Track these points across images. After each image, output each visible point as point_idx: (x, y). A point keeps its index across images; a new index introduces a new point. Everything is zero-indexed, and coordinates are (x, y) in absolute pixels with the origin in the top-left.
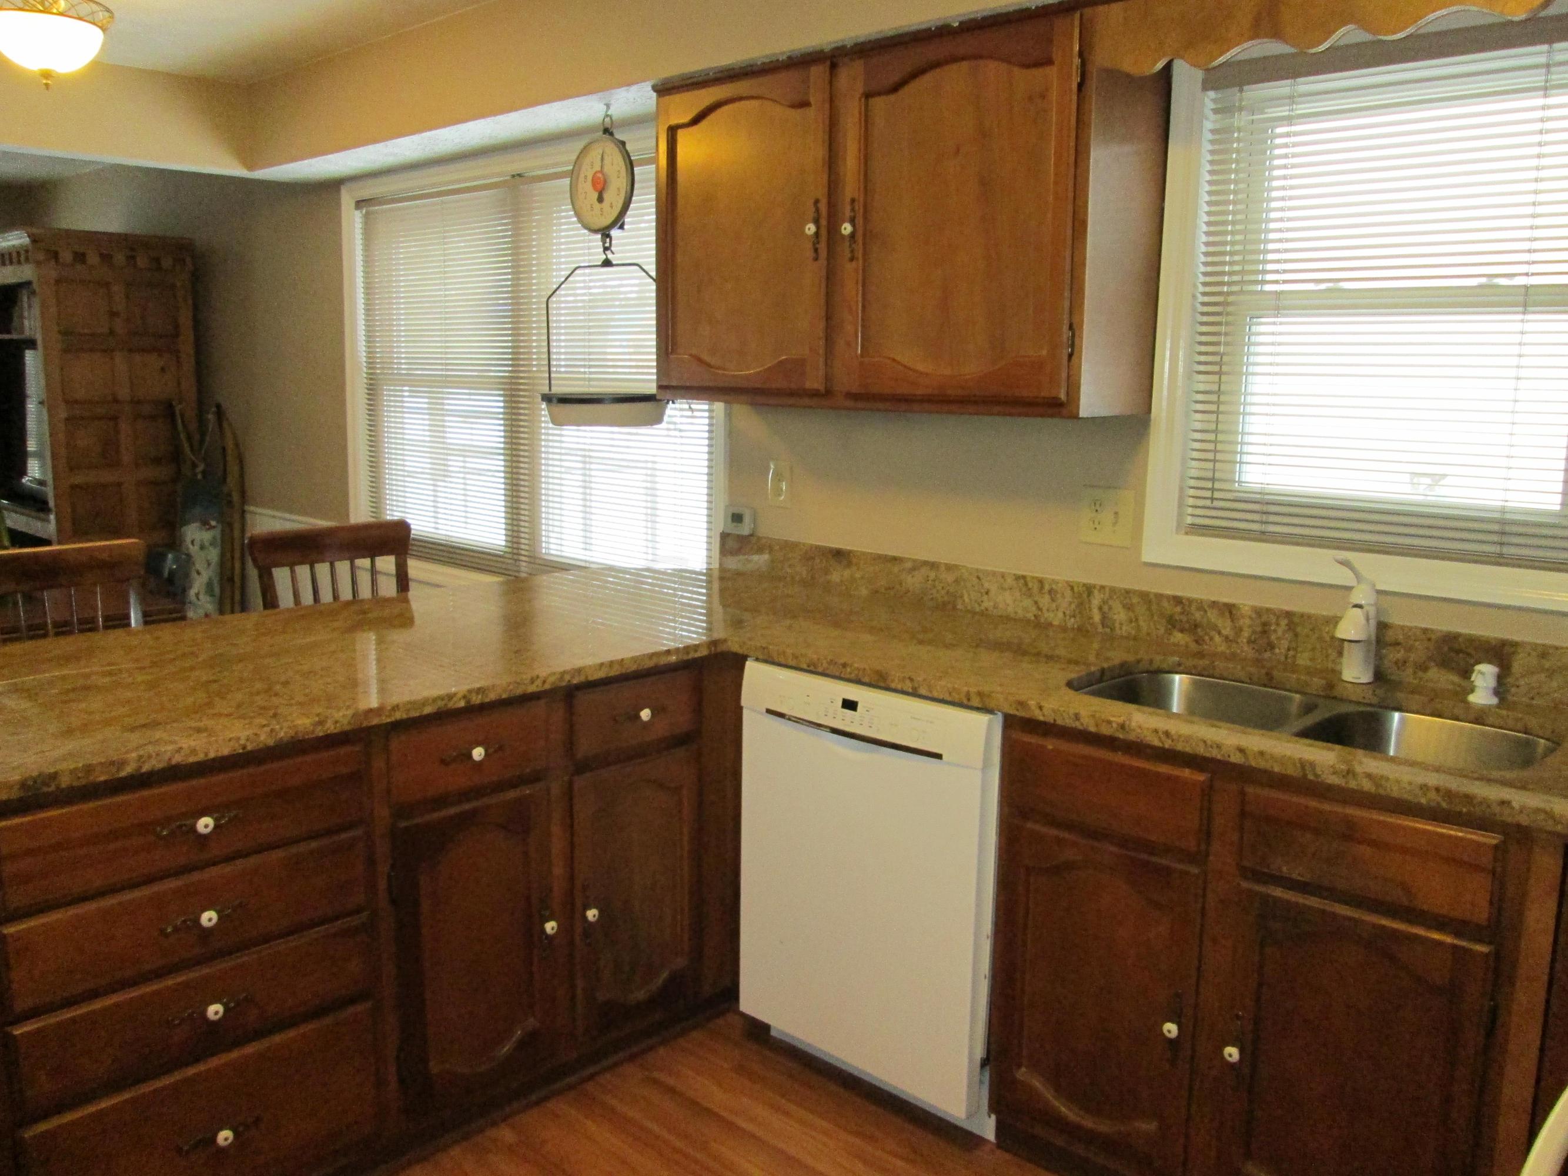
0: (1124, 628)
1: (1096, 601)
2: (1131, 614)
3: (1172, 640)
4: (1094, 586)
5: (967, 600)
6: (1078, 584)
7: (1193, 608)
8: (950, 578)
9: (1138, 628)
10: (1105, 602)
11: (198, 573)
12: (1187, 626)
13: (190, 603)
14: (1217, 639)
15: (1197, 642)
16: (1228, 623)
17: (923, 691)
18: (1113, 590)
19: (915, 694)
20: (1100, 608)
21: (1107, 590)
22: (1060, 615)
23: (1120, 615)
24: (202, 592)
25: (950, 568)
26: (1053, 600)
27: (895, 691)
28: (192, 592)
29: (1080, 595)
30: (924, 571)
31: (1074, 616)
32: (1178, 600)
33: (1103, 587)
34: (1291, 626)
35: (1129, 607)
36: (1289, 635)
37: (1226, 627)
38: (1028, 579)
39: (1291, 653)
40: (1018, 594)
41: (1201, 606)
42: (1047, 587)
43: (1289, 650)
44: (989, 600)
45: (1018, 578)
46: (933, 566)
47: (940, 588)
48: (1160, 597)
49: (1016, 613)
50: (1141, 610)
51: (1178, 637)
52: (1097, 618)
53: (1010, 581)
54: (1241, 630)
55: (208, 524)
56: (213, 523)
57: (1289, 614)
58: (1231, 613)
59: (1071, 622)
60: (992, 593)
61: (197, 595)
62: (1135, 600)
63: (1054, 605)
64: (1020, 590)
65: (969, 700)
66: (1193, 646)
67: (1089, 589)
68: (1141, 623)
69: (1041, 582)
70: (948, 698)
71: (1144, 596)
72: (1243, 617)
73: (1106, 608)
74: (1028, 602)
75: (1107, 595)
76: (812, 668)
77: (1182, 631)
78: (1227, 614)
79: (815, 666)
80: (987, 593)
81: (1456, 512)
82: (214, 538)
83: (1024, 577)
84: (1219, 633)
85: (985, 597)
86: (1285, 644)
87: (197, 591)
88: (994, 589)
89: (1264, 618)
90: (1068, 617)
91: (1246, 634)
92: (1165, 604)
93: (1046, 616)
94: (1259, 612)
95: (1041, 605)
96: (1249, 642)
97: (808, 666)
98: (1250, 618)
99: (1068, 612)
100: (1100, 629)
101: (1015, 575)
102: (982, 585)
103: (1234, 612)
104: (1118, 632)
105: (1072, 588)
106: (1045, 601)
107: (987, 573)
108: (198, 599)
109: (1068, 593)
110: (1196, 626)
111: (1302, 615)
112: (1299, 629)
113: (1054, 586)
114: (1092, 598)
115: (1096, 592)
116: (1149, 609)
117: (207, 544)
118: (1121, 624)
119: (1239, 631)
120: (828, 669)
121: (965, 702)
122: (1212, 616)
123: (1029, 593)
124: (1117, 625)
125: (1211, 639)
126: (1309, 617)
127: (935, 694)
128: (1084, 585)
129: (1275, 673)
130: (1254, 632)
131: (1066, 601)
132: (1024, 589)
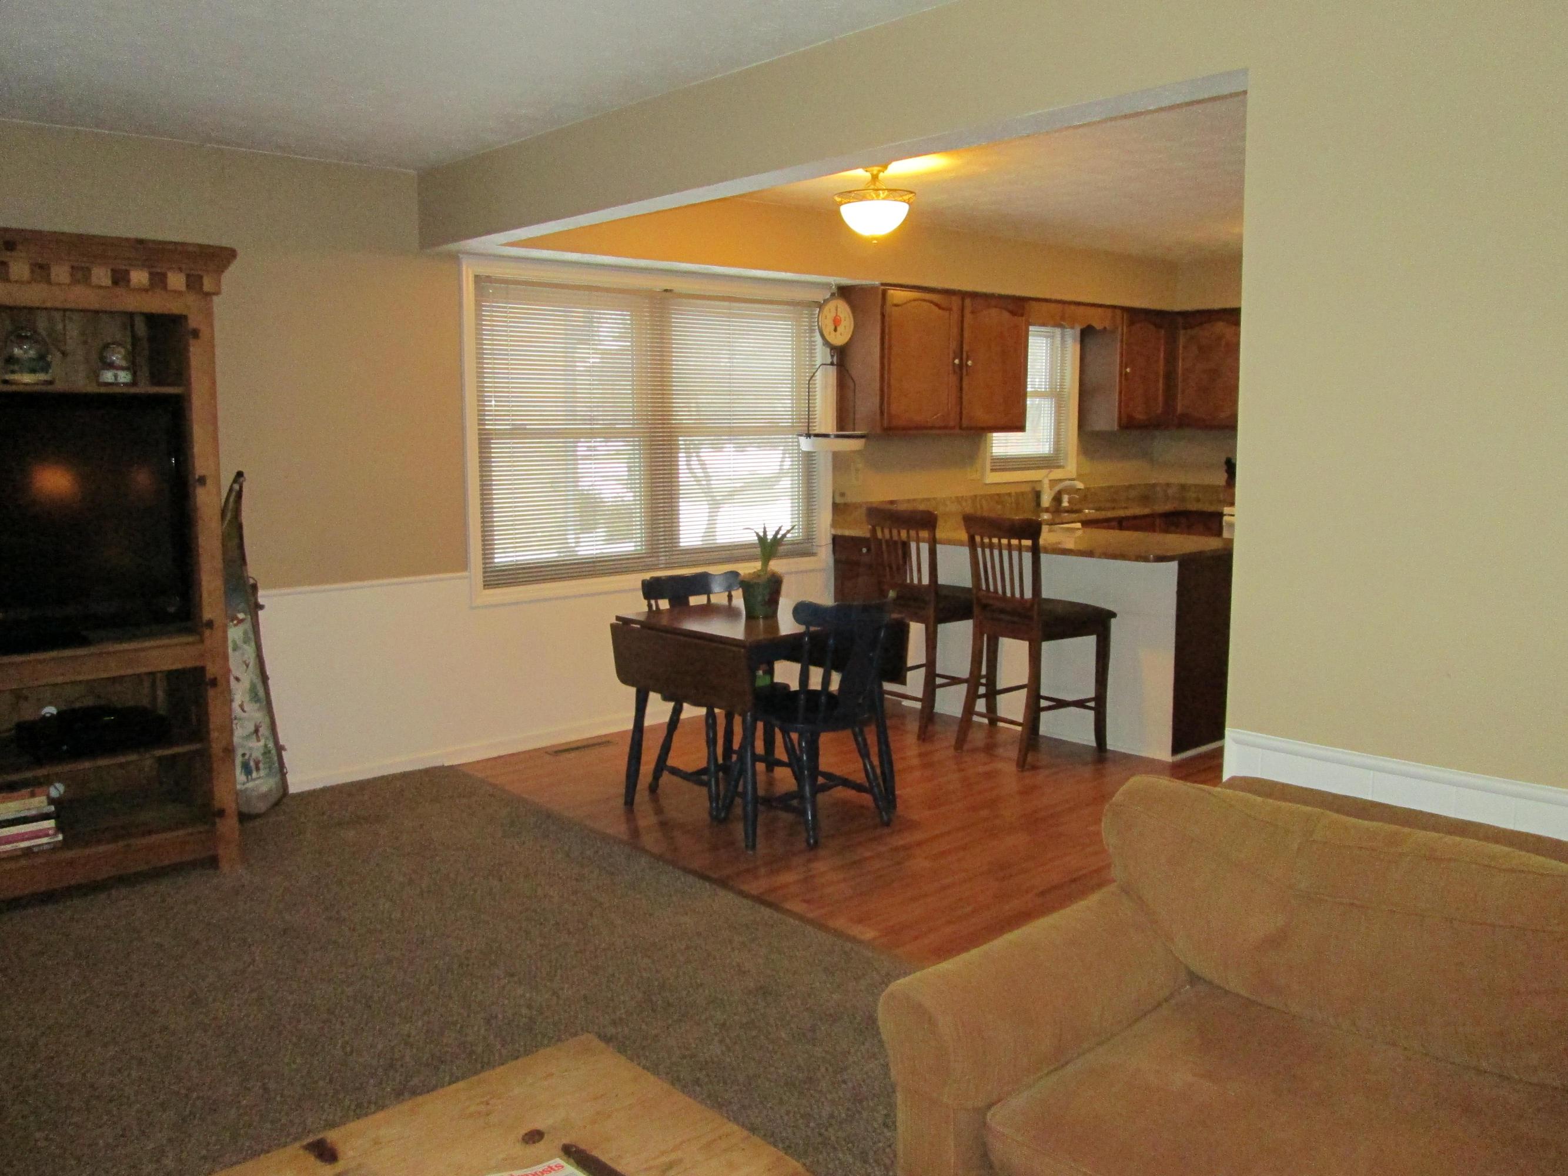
11: (237, 679)
13: (236, 719)
24: (247, 698)
28: (236, 705)
55: (237, 618)
56: (241, 616)
61: (241, 706)
82: (245, 633)
87: (240, 703)
108: (244, 711)
117: (239, 643)
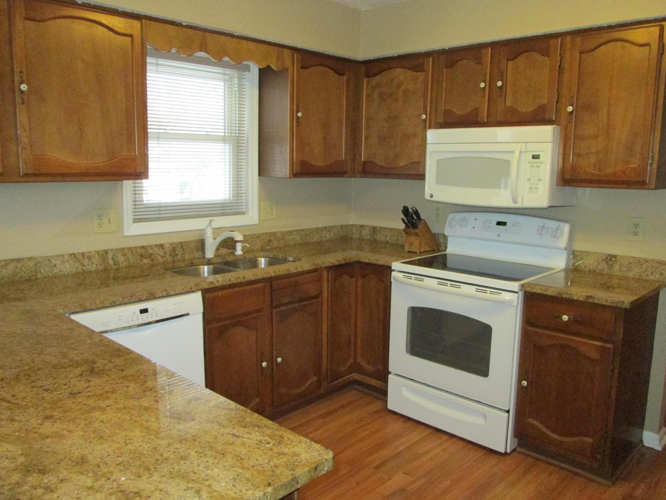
0: (124, 263)
1: (110, 256)
2: (126, 257)
3: (143, 262)
4: (109, 250)
5: (43, 272)
6: (101, 251)
7: (149, 248)
8: (31, 264)
9: (129, 262)
10: (114, 256)
12: (147, 256)
14: (159, 257)
15: (152, 261)
16: (162, 250)
17: (172, 293)
18: (117, 250)
19: (168, 296)
20: (112, 259)
21: (114, 250)
22: (95, 266)
23: (121, 259)
25: (30, 259)
26: (90, 260)
27: (159, 298)
29: (102, 255)
30: (13, 265)
31: (101, 265)
32: (143, 247)
33: (112, 250)
34: (182, 247)
35: (124, 255)
36: (182, 250)
37: (161, 252)
38: (76, 255)
39: (183, 255)
40: (72, 262)
41: (151, 247)
42: (86, 256)
43: (182, 255)
44: (56, 269)
45: (71, 255)
46: (18, 260)
47: (25, 270)
48: (136, 248)
49: (72, 271)
50: (129, 255)
51: (146, 261)
52: (111, 262)
53: (67, 257)
54: (166, 252)
57: (180, 243)
58: (162, 247)
59: (100, 268)
60: (58, 266)
62: (126, 251)
63: (91, 263)
64: (73, 260)
65: (191, 289)
66: (151, 262)
67: (106, 252)
68: (130, 260)
69: (83, 254)
70: (183, 291)
71: (130, 249)
72: (166, 247)
73: (115, 258)
74: (77, 265)
75: (114, 252)
76: (113, 304)
77: (146, 258)
78: (161, 248)
79: (114, 302)
80: (55, 266)
81: (202, 203)
83: (74, 254)
84: (159, 255)
85: (55, 268)
86: (181, 253)
88: (58, 263)
89: (173, 246)
90: (98, 266)
91: (168, 253)
92: (138, 250)
93: (87, 268)
94: (171, 244)
95: (84, 264)
96: (170, 255)
97: (111, 304)
98: (169, 247)
99: (98, 264)
100: (114, 267)
101: (69, 254)
102: (51, 263)
103: (163, 247)
104: (121, 266)
105: (98, 253)
106: (86, 262)
107: (53, 257)
109: (97, 256)
110: (151, 255)
111: (185, 242)
112: (184, 247)
113: (89, 254)
114: (108, 255)
115: (109, 252)
116: (132, 253)
118: (122, 262)
119: (165, 253)
120: (122, 301)
121: (190, 290)
122: (156, 249)
123: (78, 261)
124: (120, 263)
125: (157, 258)
126: (187, 242)
127: (177, 292)
128: (104, 250)
129: (193, 262)
130: (171, 252)
131: (96, 259)
132: (75, 259)
